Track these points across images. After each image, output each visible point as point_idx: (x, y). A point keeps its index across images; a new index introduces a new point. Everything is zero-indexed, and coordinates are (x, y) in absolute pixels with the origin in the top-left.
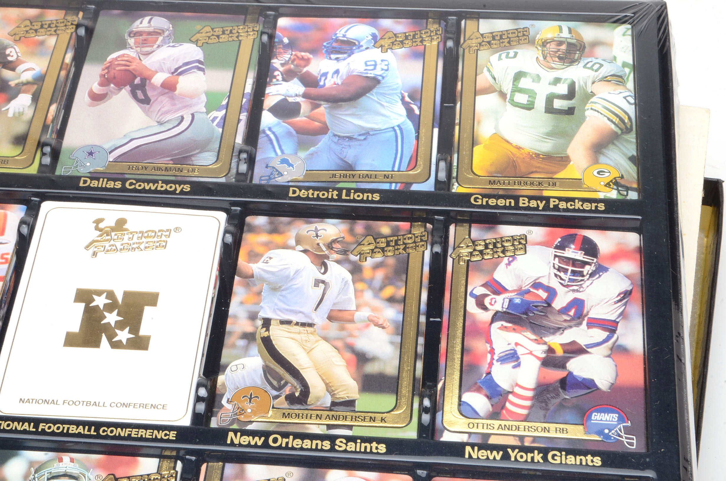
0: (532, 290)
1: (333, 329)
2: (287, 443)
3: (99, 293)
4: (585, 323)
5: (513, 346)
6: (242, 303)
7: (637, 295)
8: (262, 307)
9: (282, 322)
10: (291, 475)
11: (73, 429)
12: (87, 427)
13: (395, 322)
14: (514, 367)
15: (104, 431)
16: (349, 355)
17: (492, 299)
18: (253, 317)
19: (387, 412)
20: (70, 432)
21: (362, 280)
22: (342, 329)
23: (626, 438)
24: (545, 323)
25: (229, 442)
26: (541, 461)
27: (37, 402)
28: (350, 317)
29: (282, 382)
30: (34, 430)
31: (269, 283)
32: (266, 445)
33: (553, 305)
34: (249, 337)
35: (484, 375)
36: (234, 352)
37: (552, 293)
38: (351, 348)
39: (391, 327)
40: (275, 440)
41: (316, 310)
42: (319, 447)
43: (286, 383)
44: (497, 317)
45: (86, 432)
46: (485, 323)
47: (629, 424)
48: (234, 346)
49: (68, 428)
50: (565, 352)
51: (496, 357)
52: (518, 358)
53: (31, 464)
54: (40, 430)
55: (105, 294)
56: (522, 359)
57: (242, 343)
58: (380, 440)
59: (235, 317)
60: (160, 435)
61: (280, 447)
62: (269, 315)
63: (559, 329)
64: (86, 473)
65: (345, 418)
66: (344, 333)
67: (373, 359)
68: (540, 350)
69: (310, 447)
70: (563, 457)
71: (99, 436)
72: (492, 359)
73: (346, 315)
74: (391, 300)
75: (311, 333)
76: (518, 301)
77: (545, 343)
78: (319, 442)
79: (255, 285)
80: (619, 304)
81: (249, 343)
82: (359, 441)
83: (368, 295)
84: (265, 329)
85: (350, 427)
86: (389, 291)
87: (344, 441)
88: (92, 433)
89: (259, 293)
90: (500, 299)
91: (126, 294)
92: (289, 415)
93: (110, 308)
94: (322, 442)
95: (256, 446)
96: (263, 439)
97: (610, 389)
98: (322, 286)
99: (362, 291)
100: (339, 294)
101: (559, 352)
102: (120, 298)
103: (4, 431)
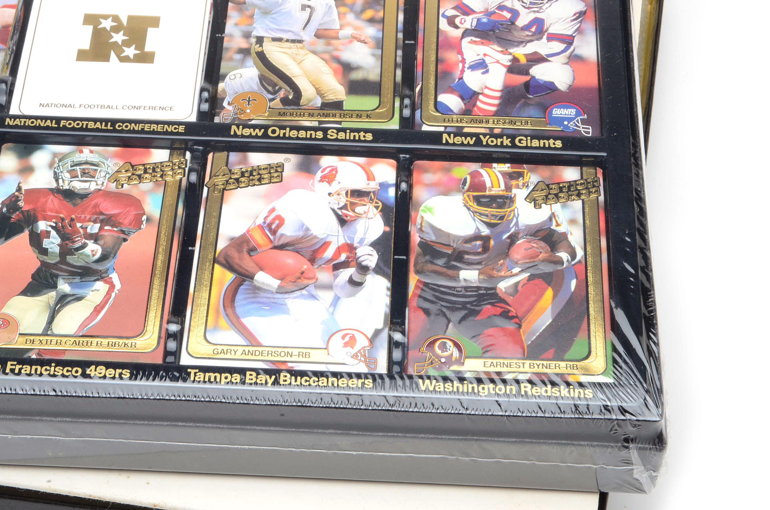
0: (497, 11)
1: (320, 45)
2: (284, 134)
3: (106, 17)
4: (545, 37)
5: (481, 56)
6: (236, 24)
7: (591, 14)
8: (255, 28)
9: (275, 40)
10: (289, 160)
11: (91, 125)
12: (104, 123)
13: (376, 39)
14: (483, 73)
15: (119, 126)
16: (335, 65)
17: (461, 19)
18: (247, 35)
19: (372, 110)
20: (89, 127)
21: (344, 5)
22: (329, 44)
23: (583, 128)
24: (509, 38)
25: (232, 133)
26: (510, 144)
27: (56, 106)
28: (334, 35)
29: (277, 88)
30: (56, 126)
31: (260, 8)
32: (265, 135)
33: (517, 23)
34: (245, 52)
35: (457, 80)
36: (232, 64)
37: (515, 14)
38: (337, 60)
39: (372, 43)
40: (274, 132)
41: (304, 29)
42: (313, 137)
43: (280, 89)
44: (466, 33)
45: (103, 127)
46: (457, 38)
47: (586, 117)
48: (231, 59)
49: (87, 125)
50: (528, 61)
51: (467, 66)
52: (486, 66)
53: (55, 155)
54: (61, 126)
55: (111, 18)
56: (490, 67)
57: (238, 57)
58: (366, 131)
59: (231, 36)
60: (170, 129)
61: (278, 137)
62: (261, 33)
63: (522, 42)
64: (105, 161)
65: (334, 116)
66: (330, 48)
67: (358, 68)
68: (506, 60)
69: (305, 137)
70: (529, 141)
71: (114, 130)
72: (464, 67)
73: (332, 34)
74: (371, 21)
75: (301, 48)
76: (485, 20)
77: (510, 54)
78: (313, 132)
79: (247, 10)
80: (575, 22)
81: (245, 57)
82: (348, 131)
83: (350, 17)
84: (258, 45)
85: (340, 123)
86: (369, 13)
87: (335, 131)
88: (109, 128)
89: (252, 17)
90: (469, 19)
91: (130, 18)
92: (284, 114)
93: (116, 29)
94: (316, 132)
95: (257, 136)
96: (263, 130)
97: (568, 90)
98: (308, 10)
99: (345, 14)
100: (323, 17)
101: (523, 60)
102: (125, 21)
103: (29, 127)
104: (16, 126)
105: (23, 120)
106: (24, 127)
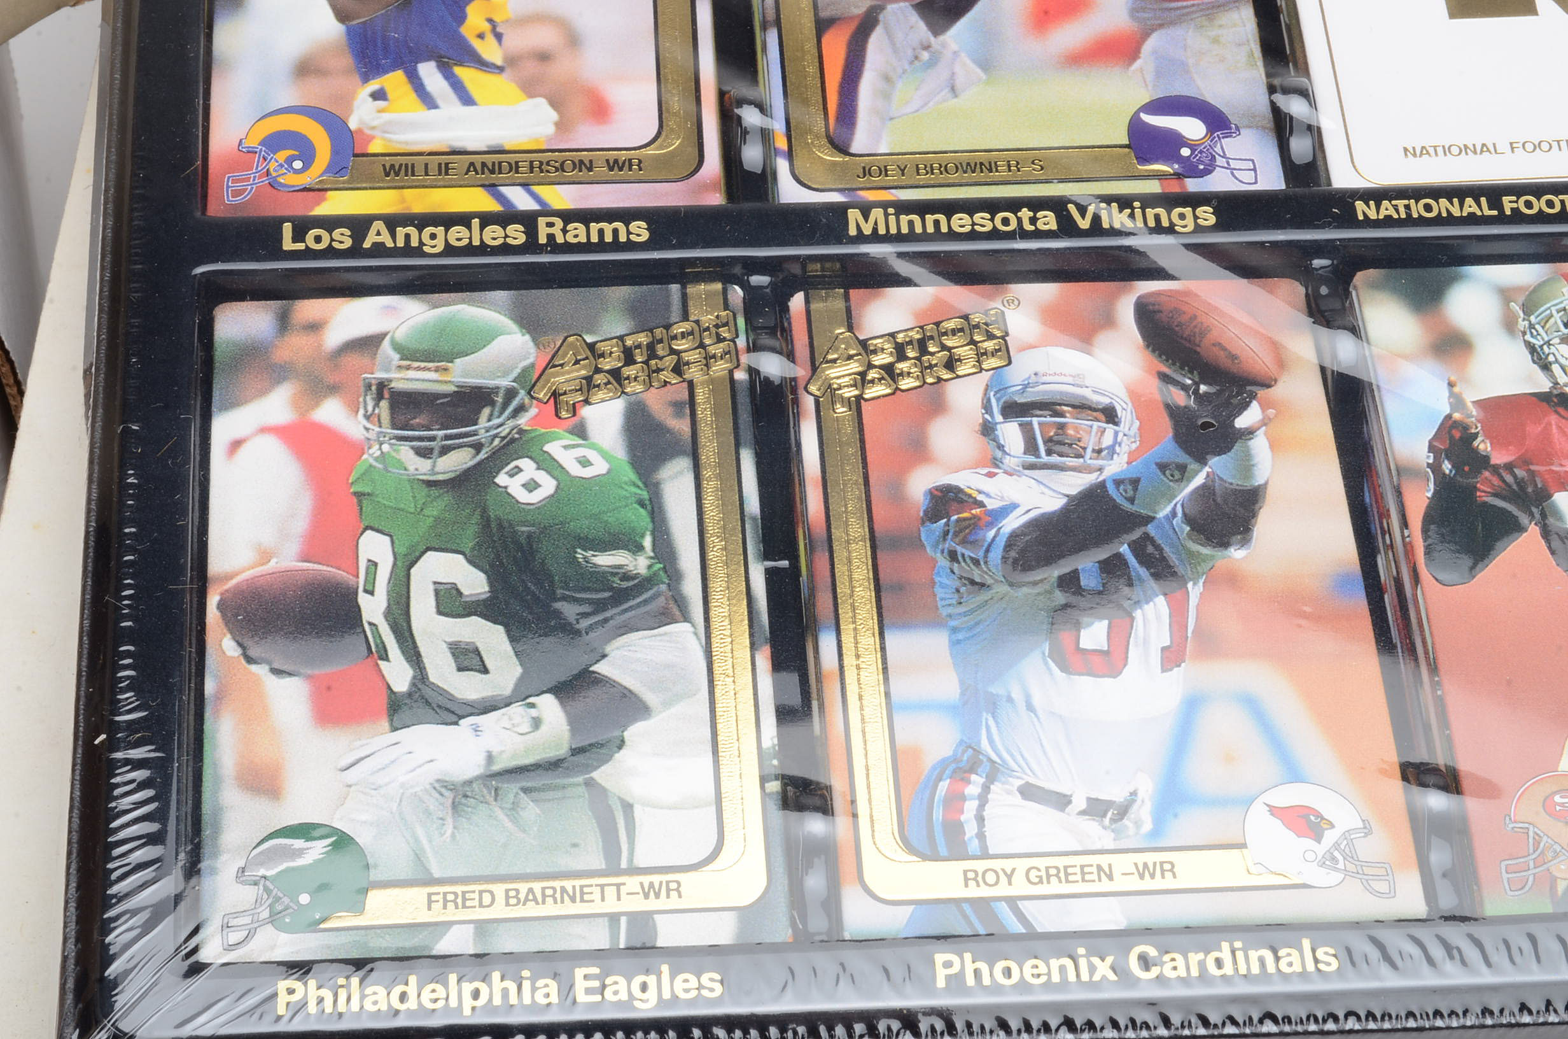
27: (1447, 150)
30: (1495, 213)
53: (1506, 294)
54: (1508, 212)
103: (1422, 222)
104: (1388, 222)
105: (1400, 203)
106: (1409, 221)
